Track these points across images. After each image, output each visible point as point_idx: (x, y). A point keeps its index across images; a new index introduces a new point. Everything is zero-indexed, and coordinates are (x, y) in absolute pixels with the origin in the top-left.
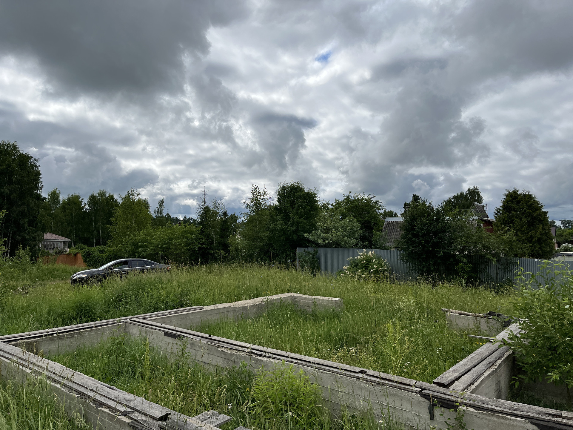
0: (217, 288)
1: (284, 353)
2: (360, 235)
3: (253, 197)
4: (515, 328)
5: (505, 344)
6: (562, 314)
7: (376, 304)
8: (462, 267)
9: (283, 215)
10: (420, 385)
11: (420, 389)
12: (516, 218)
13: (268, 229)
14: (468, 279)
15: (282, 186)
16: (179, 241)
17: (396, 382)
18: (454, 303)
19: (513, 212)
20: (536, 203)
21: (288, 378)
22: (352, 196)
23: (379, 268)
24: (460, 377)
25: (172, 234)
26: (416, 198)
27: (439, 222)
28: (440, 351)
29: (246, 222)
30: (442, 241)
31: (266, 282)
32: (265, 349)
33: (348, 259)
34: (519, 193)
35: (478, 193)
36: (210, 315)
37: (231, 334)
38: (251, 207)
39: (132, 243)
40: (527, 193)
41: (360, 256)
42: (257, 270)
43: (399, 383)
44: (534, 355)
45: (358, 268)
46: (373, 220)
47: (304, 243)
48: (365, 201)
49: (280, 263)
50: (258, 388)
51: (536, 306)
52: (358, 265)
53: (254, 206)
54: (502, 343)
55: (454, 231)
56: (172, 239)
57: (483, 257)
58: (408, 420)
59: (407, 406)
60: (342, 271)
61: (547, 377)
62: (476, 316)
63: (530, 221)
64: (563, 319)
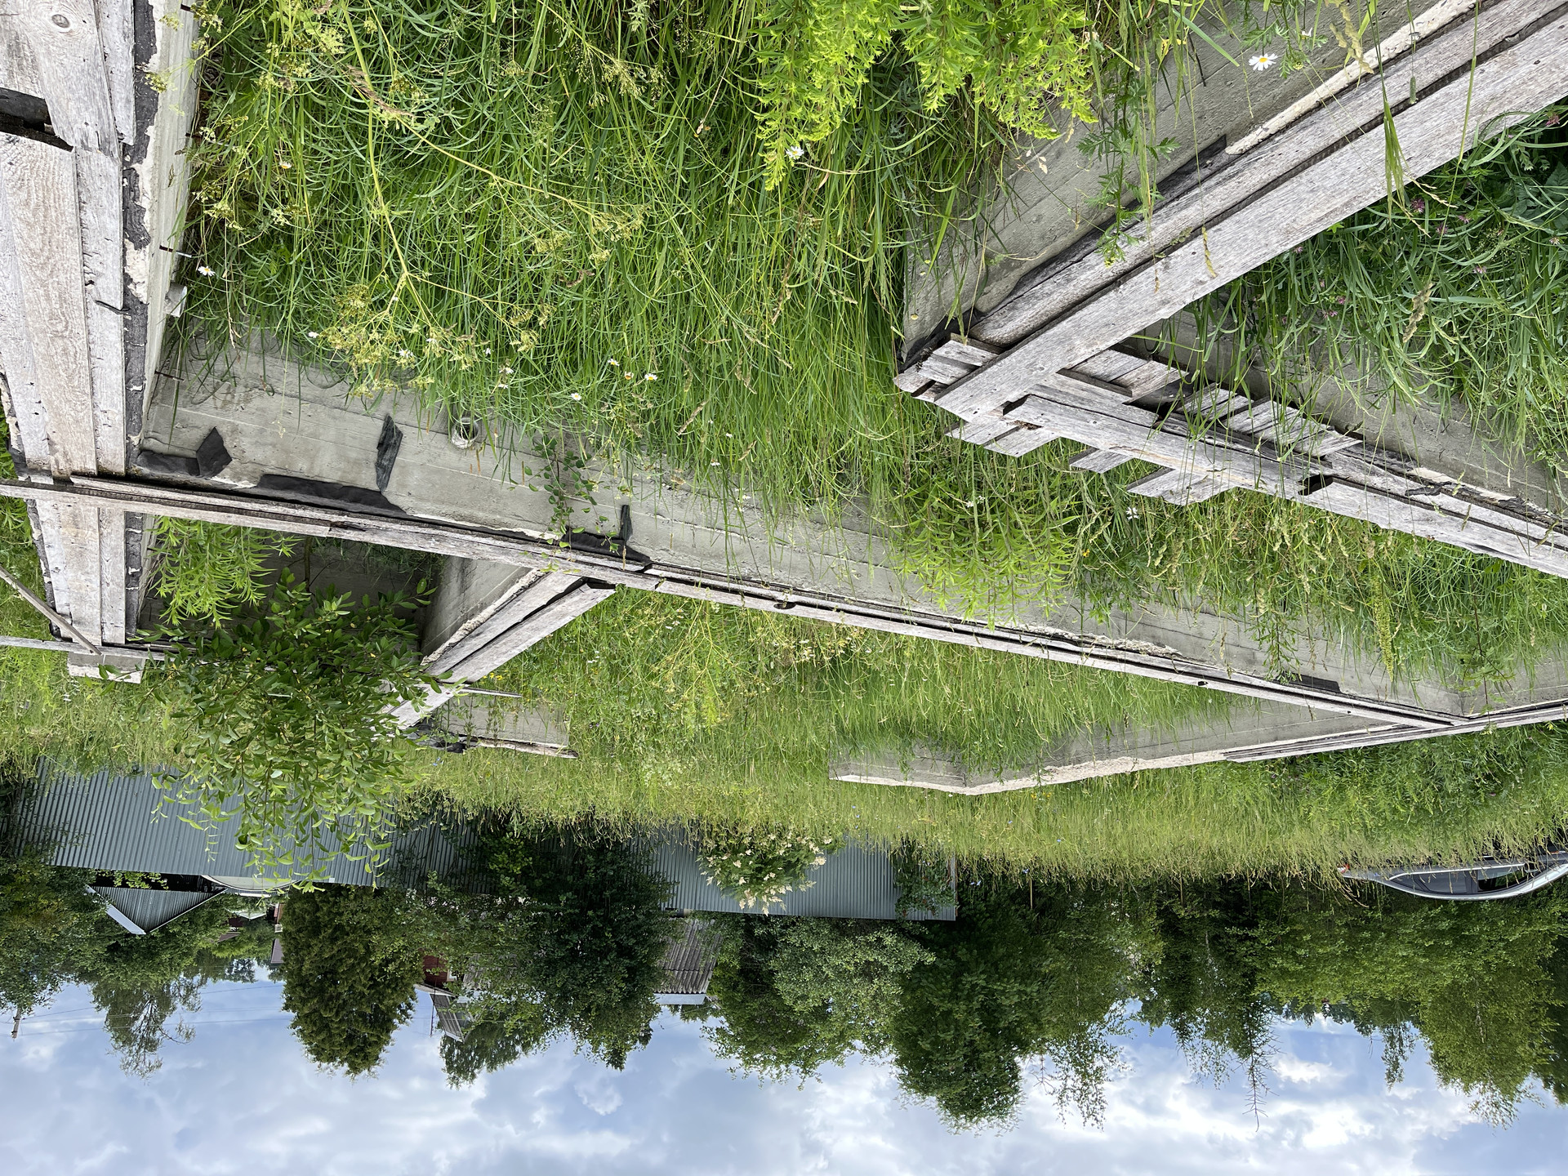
0: (1190, 812)
1: (991, 645)
5: (436, 678)
6: (291, 754)
7: (743, 767)
8: (514, 861)
9: (1002, 1025)
10: (648, 581)
11: (648, 572)
13: (1045, 979)
14: (504, 830)
16: (1321, 951)
17: (704, 586)
18: (545, 770)
19: (369, 1011)
20: (306, 1037)
21: (978, 585)
23: (729, 861)
24: (551, 602)
25: (1348, 973)
28: (591, 656)
30: (558, 934)
31: (1044, 824)
32: (1046, 654)
33: (811, 884)
36: (1203, 737)
37: (1140, 690)
39: (1474, 947)
41: (778, 895)
42: (1071, 860)
43: (697, 585)
44: (373, 655)
45: (784, 859)
46: (739, 997)
47: (933, 935)
49: (1004, 876)
52: (784, 868)
54: (443, 680)
56: (1345, 956)
57: (460, 890)
58: (681, 503)
59: (681, 532)
60: (829, 851)
61: (352, 604)
62: (495, 740)
63: (330, 986)
64: (293, 741)
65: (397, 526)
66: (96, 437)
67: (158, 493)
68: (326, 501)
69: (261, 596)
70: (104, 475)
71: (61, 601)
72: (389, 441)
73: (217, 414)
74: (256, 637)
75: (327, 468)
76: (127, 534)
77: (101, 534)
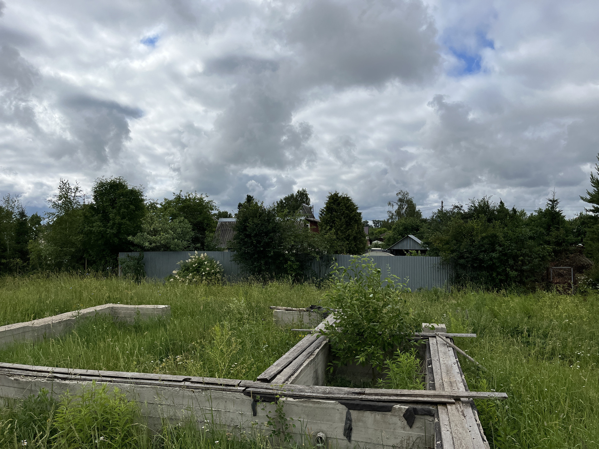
1: (96, 372)
2: (192, 238)
3: (61, 194)
4: (330, 319)
5: (322, 334)
6: (368, 303)
7: (206, 308)
8: (291, 266)
9: (101, 215)
10: (244, 384)
11: (244, 388)
12: (337, 218)
13: (82, 232)
14: (295, 276)
15: (99, 182)
17: (221, 385)
18: (281, 301)
19: (334, 213)
20: (353, 204)
21: (99, 400)
22: (184, 196)
23: (211, 270)
24: (282, 370)
26: (250, 199)
27: (270, 223)
28: (266, 348)
29: (51, 224)
30: (273, 241)
32: (71, 370)
33: (178, 263)
34: (339, 195)
35: (306, 195)
37: (27, 358)
38: (59, 206)
40: (346, 196)
41: (191, 258)
42: (66, 280)
43: (224, 385)
44: (345, 341)
45: (189, 272)
46: (206, 221)
47: (128, 247)
48: (198, 201)
49: (97, 271)
50: (62, 417)
51: (347, 297)
52: (189, 269)
53: (63, 205)
54: (319, 334)
55: (284, 231)
57: (309, 254)
58: (232, 419)
59: (231, 407)
60: (171, 276)
61: (356, 360)
62: (300, 311)
63: (348, 221)
64: (369, 307)
65: (341, 396)
66: (449, 420)
67: (426, 399)
68: (368, 403)
69: (385, 362)
70: (444, 404)
71: (451, 352)
72: (348, 431)
73: (411, 434)
74: (386, 345)
75: (369, 417)
76: (433, 381)
77: (442, 379)
